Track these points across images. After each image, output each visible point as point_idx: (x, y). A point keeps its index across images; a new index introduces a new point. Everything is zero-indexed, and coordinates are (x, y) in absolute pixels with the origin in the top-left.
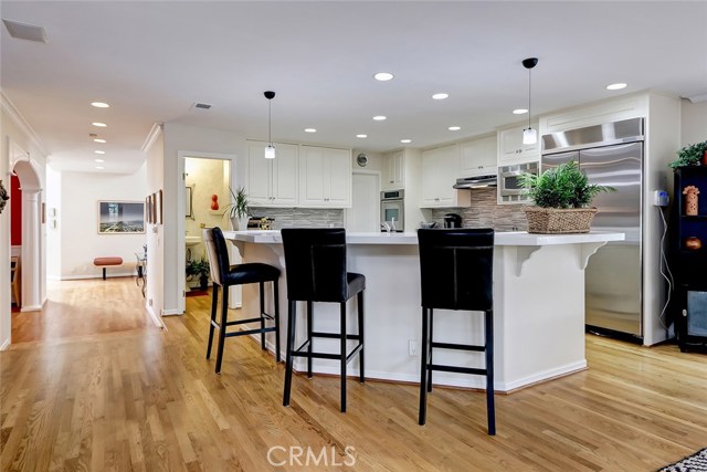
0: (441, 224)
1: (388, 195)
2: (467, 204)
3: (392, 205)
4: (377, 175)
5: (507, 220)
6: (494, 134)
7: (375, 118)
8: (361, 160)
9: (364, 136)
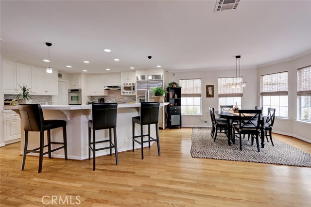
0: (97, 101)
1: (72, 91)
2: (107, 95)
3: (74, 94)
4: (65, 82)
5: (121, 100)
6: (120, 73)
7: (85, 62)
8: (60, 76)
9: (70, 67)
